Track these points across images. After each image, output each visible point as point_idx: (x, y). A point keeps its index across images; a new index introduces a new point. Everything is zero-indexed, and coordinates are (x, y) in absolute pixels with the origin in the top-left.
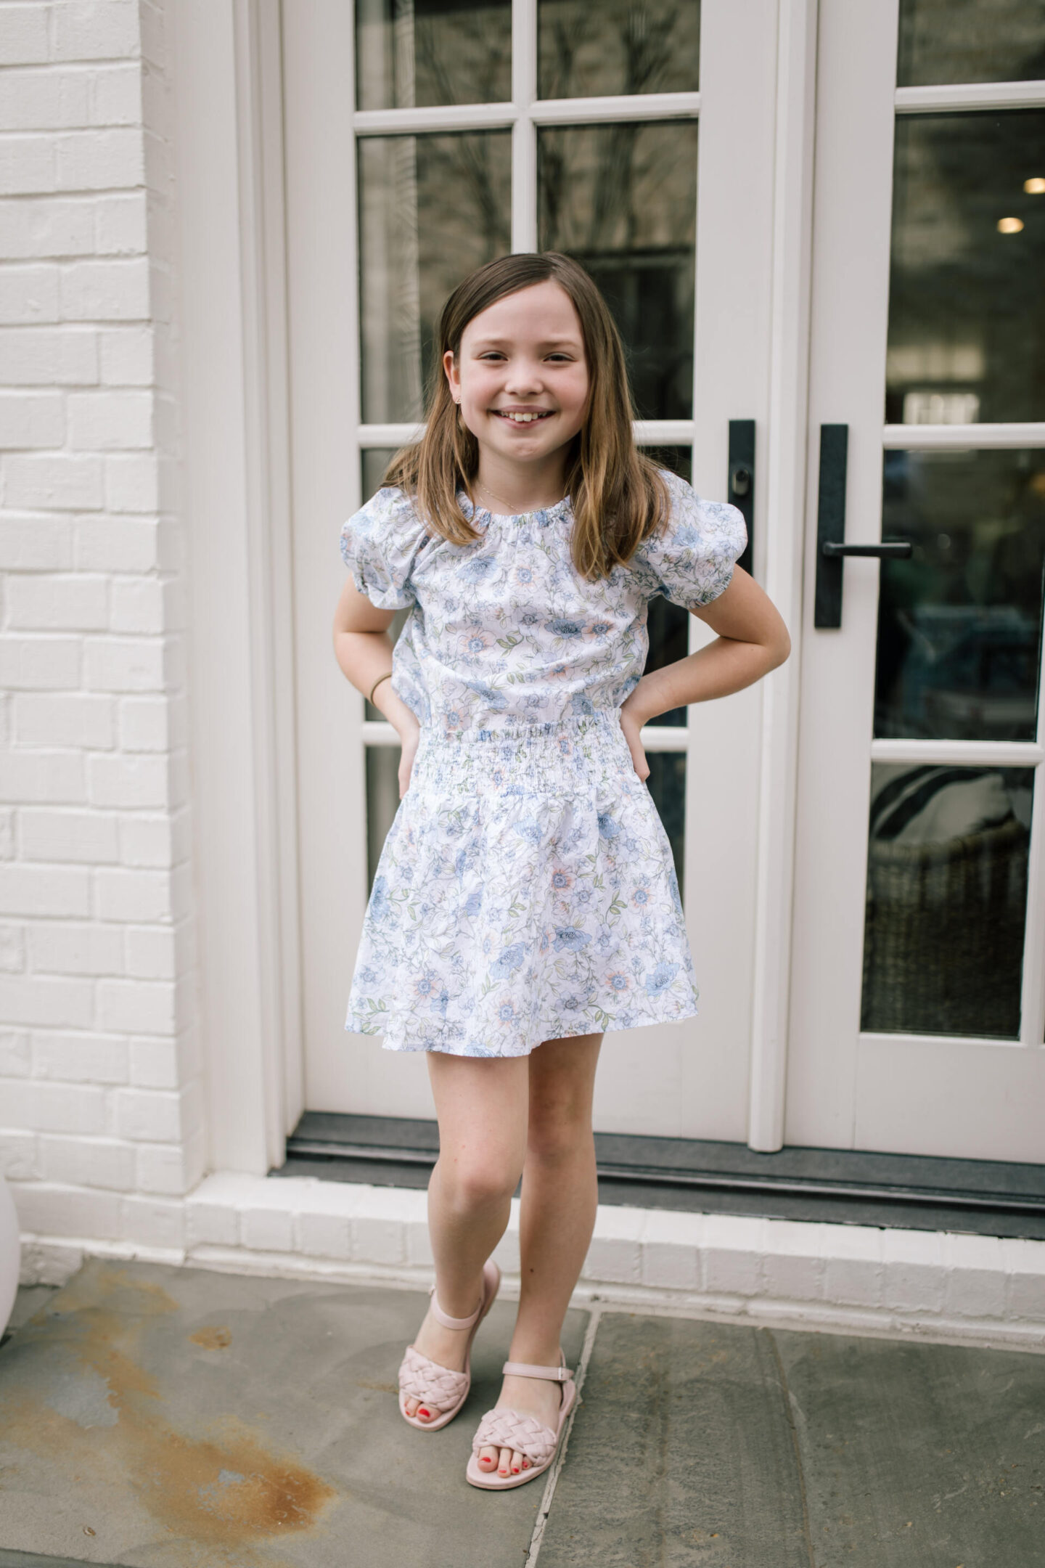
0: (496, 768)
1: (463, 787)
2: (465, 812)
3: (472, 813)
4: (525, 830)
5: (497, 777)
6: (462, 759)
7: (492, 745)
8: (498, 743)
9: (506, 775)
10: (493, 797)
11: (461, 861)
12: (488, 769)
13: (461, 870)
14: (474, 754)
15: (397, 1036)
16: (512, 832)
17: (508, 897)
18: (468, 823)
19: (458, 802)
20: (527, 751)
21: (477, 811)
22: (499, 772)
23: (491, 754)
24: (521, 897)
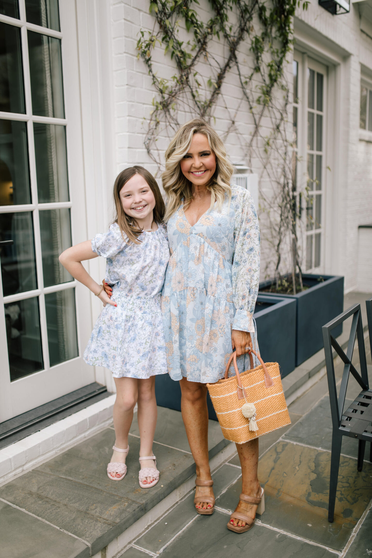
0: (141, 306)
1: (131, 310)
2: (131, 316)
3: (133, 317)
4: (148, 323)
5: (141, 309)
6: (131, 302)
7: (140, 300)
8: (142, 300)
9: (143, 308)
10: (139, 313)
11: (129, 328)
12: (138, 306)
13: (129, 331)
14: (135, 302)
15: (117, 374)
16: (145, 323)
17: (145, 340)
18: (132, 319)
19: (129, 314)
20: (148, 302)
21: (134, 316)
22: (141, 307)
23: (139, 303)
24: (148, 340)
